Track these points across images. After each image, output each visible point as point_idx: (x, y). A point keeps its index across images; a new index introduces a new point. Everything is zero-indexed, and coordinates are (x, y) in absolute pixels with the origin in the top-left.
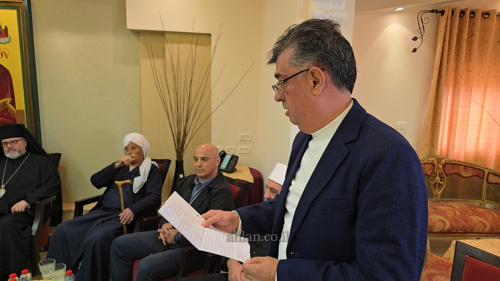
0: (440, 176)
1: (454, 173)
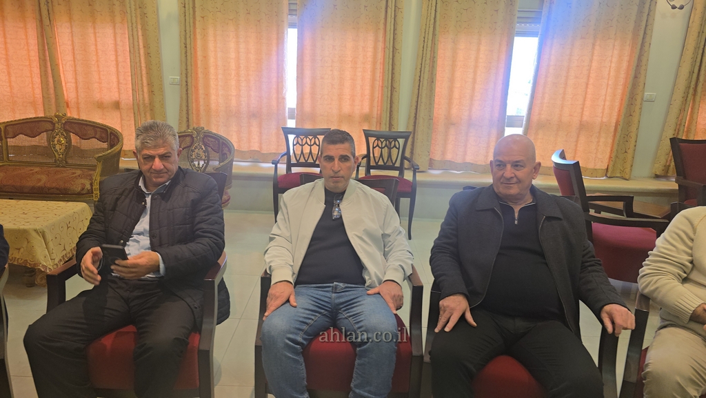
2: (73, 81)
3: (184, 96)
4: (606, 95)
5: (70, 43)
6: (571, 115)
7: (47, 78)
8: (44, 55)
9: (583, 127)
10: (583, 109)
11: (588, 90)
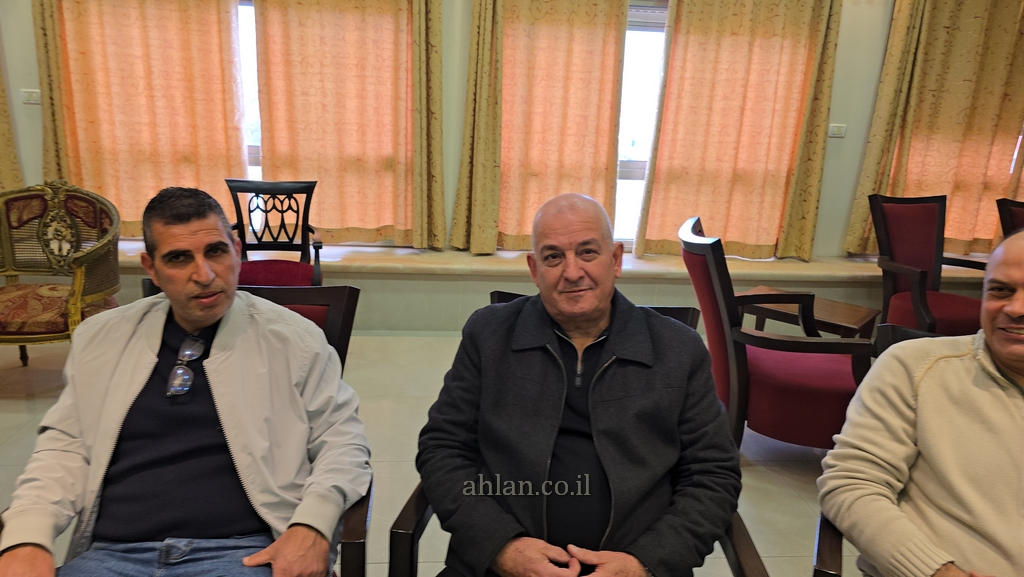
4: (771, 127)
6: (718, 160)
9: (738, 178)
10: (737, 149)
11: (745, 119)
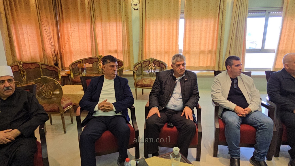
0: (22, 71)
1: (28, 68)
2: (102, 43)
3: (141, 47)
5: (101, 30)
7: (93, 43)
8: (92, 35)
